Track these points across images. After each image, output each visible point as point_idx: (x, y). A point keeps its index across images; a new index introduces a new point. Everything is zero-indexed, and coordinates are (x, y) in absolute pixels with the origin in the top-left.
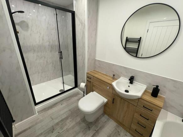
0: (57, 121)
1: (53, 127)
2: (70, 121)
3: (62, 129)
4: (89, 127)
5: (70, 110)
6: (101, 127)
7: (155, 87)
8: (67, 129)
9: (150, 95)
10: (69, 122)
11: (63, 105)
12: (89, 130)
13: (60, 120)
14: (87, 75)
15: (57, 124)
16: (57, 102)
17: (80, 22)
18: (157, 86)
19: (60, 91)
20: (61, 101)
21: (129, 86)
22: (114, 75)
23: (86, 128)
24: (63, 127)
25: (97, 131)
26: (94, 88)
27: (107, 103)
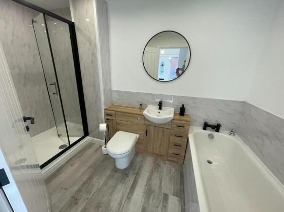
0: (76, 188)
1: (74, 198)
2: (98, 179)
3: (91, 193)
4: (127, 174)
5: (90, 167)
6: (139, 168)
7: (181, 106)
8: (97, 189)
9: (179, 115)
10: (96, 180)
11: (76, 165)
12: (128, 176)
13: (81, 184)
14: (105, 113)
15: (79, 191)
16: (61, 165)
17: (86, 40)
18: (183, 105)
19: (61, 147)
20: (68, 161)
21: (159, 112)
22: (141, 105)
23: (123, 177)
24: (91, 190)
25: (137, 172)
26: (118, 126)
27: (139, 139)
